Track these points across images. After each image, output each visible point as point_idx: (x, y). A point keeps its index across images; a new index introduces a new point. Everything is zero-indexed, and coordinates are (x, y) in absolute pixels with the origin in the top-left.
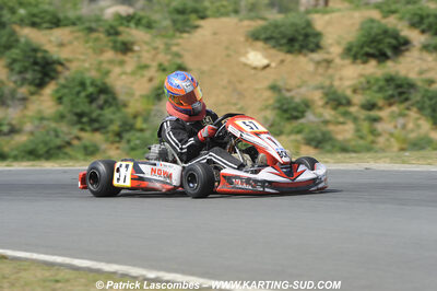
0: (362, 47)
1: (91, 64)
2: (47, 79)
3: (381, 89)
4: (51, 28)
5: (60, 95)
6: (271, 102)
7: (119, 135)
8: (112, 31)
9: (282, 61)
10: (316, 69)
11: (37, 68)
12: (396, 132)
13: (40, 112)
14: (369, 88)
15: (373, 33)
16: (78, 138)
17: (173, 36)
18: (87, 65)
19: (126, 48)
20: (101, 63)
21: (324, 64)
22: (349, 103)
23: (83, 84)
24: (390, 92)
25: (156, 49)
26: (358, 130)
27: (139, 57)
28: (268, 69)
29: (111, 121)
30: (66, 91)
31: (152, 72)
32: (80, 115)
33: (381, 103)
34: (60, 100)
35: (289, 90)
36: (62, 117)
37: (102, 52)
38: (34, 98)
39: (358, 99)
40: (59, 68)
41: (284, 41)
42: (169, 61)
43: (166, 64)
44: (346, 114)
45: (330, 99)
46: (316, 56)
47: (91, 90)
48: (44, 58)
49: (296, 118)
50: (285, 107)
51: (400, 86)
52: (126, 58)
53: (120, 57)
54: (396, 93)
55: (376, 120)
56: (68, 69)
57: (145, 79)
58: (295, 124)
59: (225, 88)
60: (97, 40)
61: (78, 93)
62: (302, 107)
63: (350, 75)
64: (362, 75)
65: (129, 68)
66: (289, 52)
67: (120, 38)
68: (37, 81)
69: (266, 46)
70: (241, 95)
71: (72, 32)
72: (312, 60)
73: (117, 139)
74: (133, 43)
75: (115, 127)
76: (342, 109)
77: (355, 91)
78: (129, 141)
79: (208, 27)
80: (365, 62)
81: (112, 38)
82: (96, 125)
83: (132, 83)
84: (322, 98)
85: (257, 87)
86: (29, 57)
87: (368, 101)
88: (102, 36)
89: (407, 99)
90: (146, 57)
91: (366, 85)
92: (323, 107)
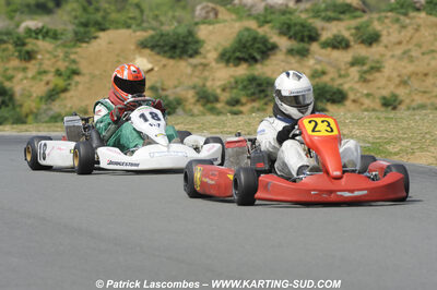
0: (234, 52)
3: (245, 88)
8: (19, 43)
9: (164, 66)
10: (193, 71)
14: (236, 88)
15: (243, 41)
17: (74, 46)
19: (29, 56)
20: (6, 70)
21: (201, 67)
22: (217, 100)
24: (252, 91)
25: (55, 57)
27: (41, 64)
28: (152, 73)
31: (50, 77)
33: (244, 100)
35: (163, 90)
37: (9, 60)
39: (225, 96)
41: (167, 48)
42: (67, 68)
43: (63, 69)
44: (212, 109)
45: (201, 97)
46: (194, 61)
51: (260, 85)
52: (29, 65)
53: (24, 64)
54: (257, 91)
57: (43, 83)
60: (5, 50)
62: (174, 105)
63: (223, 76)
64: (231, 76)
65: (30, 74)
66: (172, 57)
67: (25, 48)
69: (152, 53)
72: (190, 64)
74: (36, 52)
76: (209, 105)
77: (224, 90)
79: (104, 37)
80: (236, 65)
81: (18, 48)
83: (31, 86)
84: (194, 97)
87: (232, 99)
88: (10, 47)
89: (266, 96)
91: (234, 85)
92: (195, 104)
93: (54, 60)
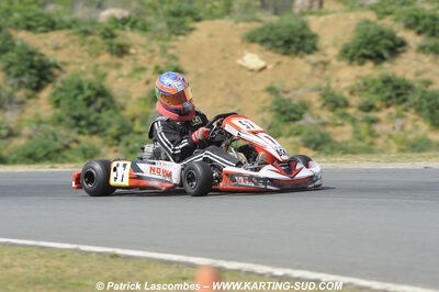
0: (359, 48)
1: (87, 67)
2: (44, 83)
3: (378, 91)
4: (46, 32)
5: (57, 98)
6: (269, 104)
7: (117, 138)
8: (108, 34)
9: (279, 63)
10: (313, 70)
11: (34, 71)
12: (394, 133)
13: (37, 115)
14: (366, 90)
15: (369, 36)
16: (77, 141)
17: (169, 39)
18: (83, 68)
19: (122, 51)
20: (97, 66)
21: (321, 66)
22: (347, 104)
23: (80, 88)
24: (388, 94)
25: (152, 51)
26: (356, 132)
27: (135, 60)
28: (264, 71)
29: (109, 124)
30: (63, 94)
31: (148, 75)
32: (78, 119)
33: (378, 104)
34: (57, 103)
35: (286, 92)
36: (60, 120)
37: (98, 55)
38: (31, 101)
39: (355, 101)
40: (56, 71)
41: (280, 43)
42: (166, 63)
43: (163, 67)
44: (344, 116)
45: (328, 101)
46: (313, 58)
47: (88, 93)
48: (40, 61)
49: (294, 120)
50: (283, 109)
51: (397, 87)
52: (123, 61)
53: (117, 60)
54: (393, 94)
55: (374, 121)
56: (65, 72)
57: (143, 82)
58: (294, 125)
59: (222, 90)
60: (92, 43)
61: (76, 96)
62: (300, 110)
63: (347, 76)
64: (358, 77)
65: (126, 71)
66: (286, 54)
67: (116, 41)
68: (34, 85)
69: (263, 48)
70: (239, 97)
71: (68, 35)
72: (308, 62)
73: (116, 142)
74: (129, 46)
75: (113, 130)
76: (339, 111)
78: (127, 144)
79: (203, 30)
80: (361, 64)
81: (108, 40)
82: (94, 128)
83: (129, 86)
84: (319, 100)
85: (254, 88)
86: (26, 60)
87: (366, 103)
88: (98, 39)
89: (404, 101)
90: (142, 59)
91: (364, 88)
92: (321, 108)
93: (149, 55)
